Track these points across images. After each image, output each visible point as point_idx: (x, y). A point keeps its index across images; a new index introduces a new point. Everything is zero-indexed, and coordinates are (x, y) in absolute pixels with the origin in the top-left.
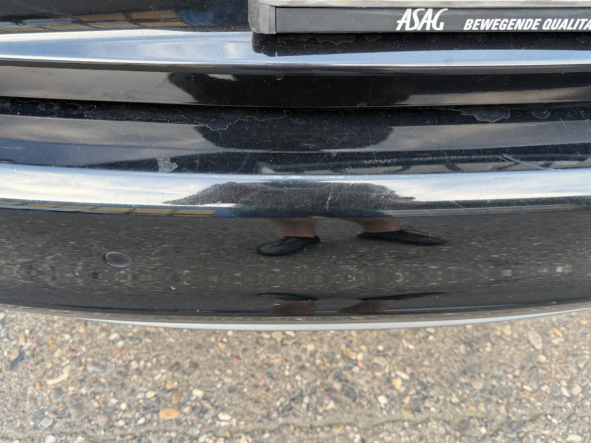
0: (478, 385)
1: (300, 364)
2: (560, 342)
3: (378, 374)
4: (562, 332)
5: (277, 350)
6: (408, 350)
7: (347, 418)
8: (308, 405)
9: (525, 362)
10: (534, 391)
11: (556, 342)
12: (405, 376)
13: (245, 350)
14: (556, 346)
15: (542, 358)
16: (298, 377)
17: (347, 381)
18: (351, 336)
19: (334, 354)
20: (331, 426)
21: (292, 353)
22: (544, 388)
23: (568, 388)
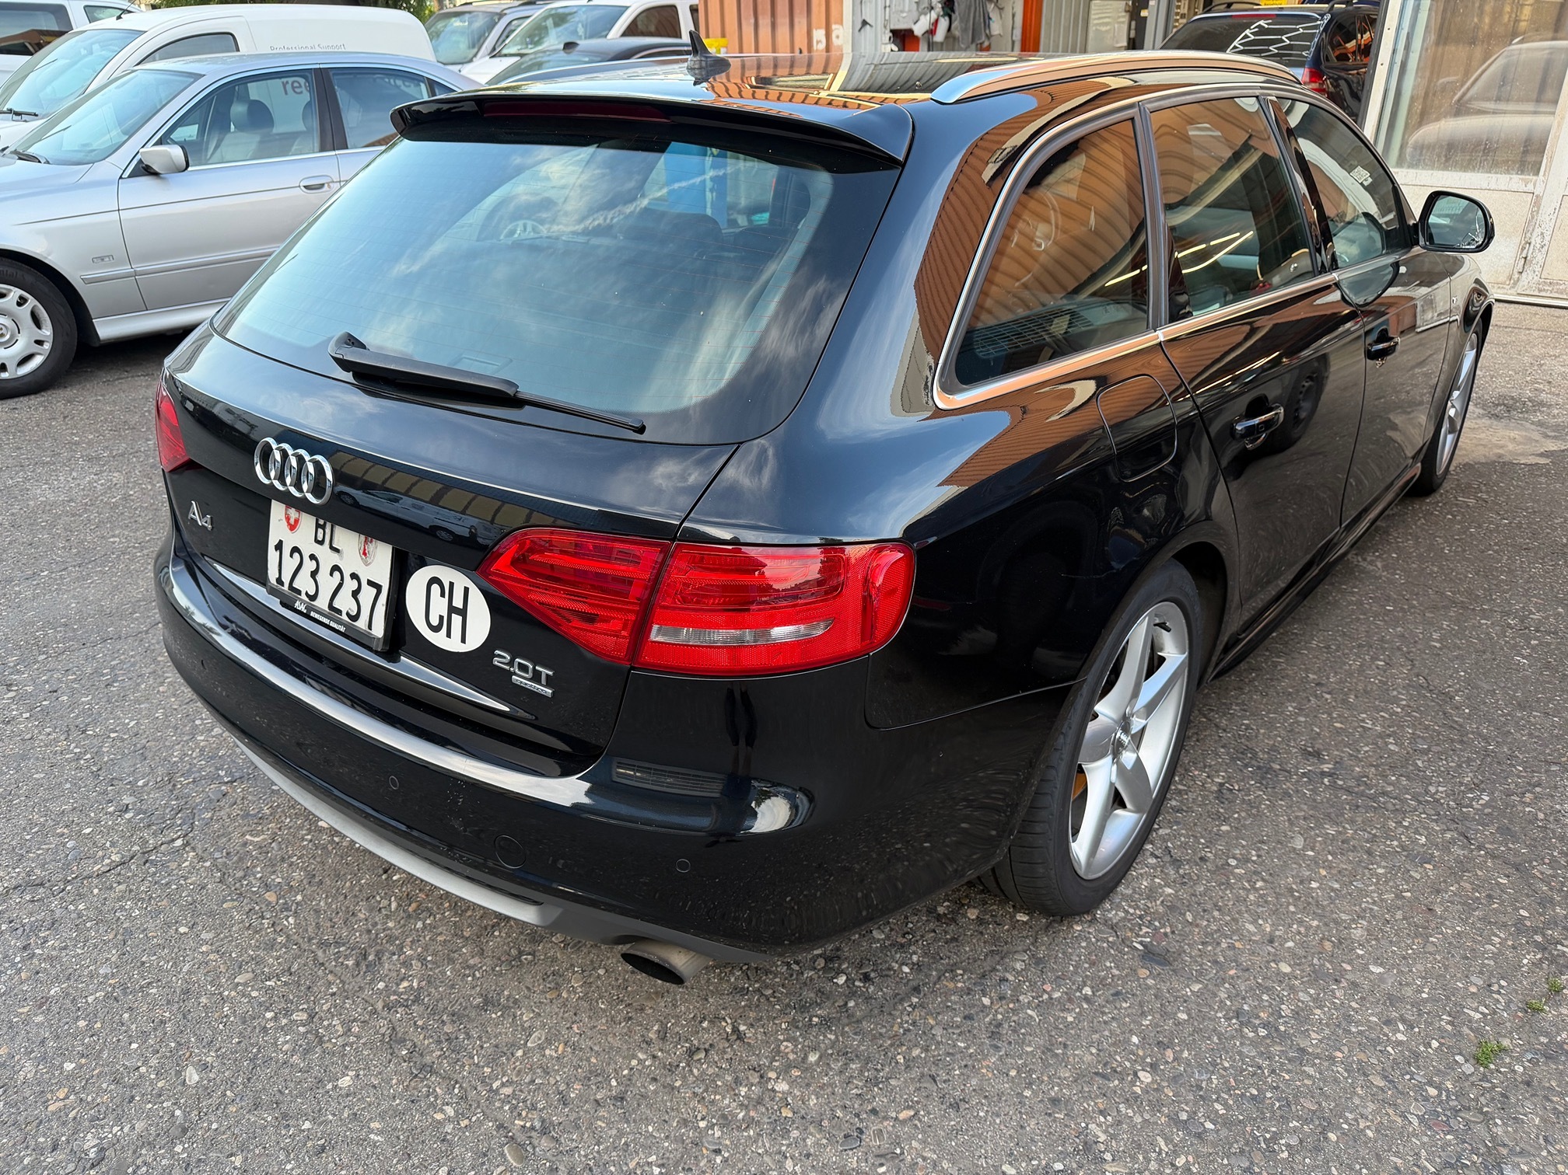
0: (448, 1029)
1: (371, 927)
2: (551, 1056)
3: (403, 971)
4: (564, 1051)
5: (371, 910)
6: (443, 973)
7: (347, 977)
8: (339, 952)
9: (504, 1044)
10: (477, 1065)
11: (547, 1052)
12: (415, 984)
13: (356, 896)
14: (544, 1056)
15: (520, 1053)
16: (357, 934)
17: (380, 959)
18: (424, 938)
19: (397, 939)
20: (331, 972)
21: (377, 919)
22: (487, 1070)
23: (503, 1085)
